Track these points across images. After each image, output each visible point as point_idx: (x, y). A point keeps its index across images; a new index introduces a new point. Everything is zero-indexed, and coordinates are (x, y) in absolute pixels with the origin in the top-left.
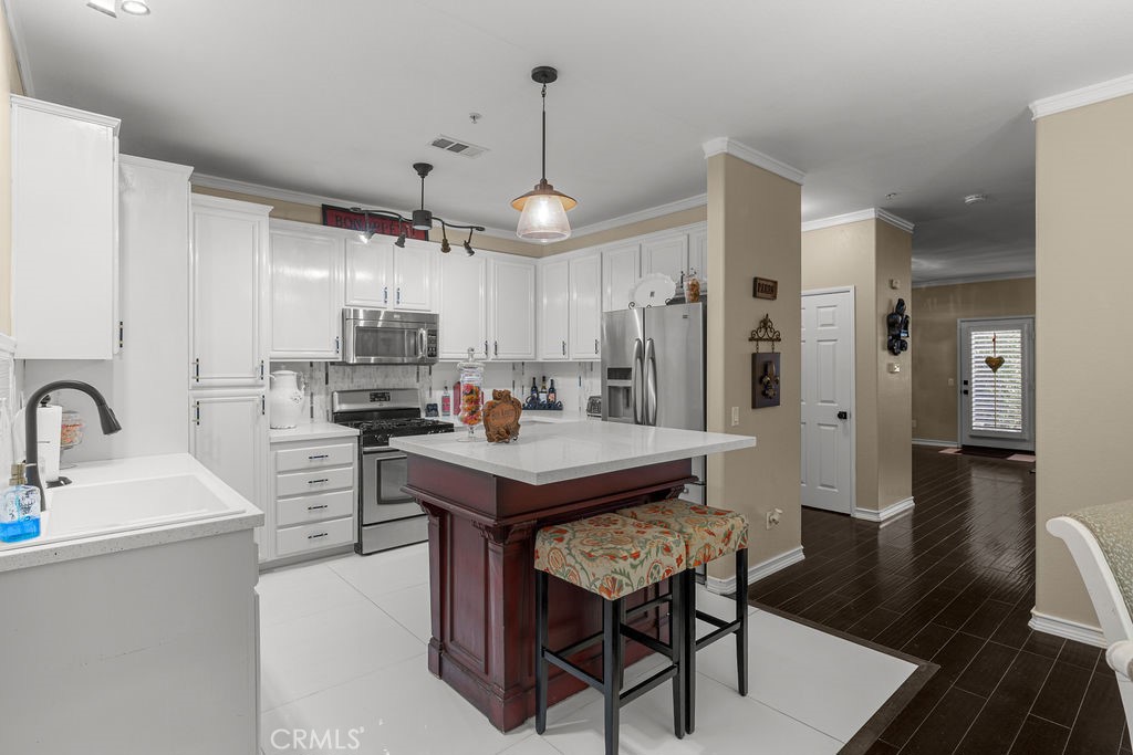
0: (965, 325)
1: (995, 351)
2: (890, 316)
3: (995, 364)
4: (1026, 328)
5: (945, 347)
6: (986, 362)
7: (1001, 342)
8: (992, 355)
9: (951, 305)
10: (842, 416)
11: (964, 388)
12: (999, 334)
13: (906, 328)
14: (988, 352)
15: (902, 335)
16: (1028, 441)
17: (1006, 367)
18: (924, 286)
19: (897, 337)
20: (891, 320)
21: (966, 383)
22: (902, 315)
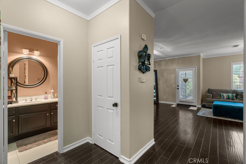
0: (178, 70)
1: (186, 77)
2: (140, 52)
3: (186, 81)
4: (194, 70)
5: (173, 76)
6: (183, 80)
7: (187, 74)
8: (185, 78)
9: (174, 64)
10: (115, 105)
11: (178, 87)
12: (187, 72)
13: (149, 60)
14: (184, 77)
15: (146, 63)
16: (194, 103)
17: (188, 82)
18: (168, 59)
19: (143, 63)
20: (140, 54)
21: (178, 86)
22: (146, 53)
